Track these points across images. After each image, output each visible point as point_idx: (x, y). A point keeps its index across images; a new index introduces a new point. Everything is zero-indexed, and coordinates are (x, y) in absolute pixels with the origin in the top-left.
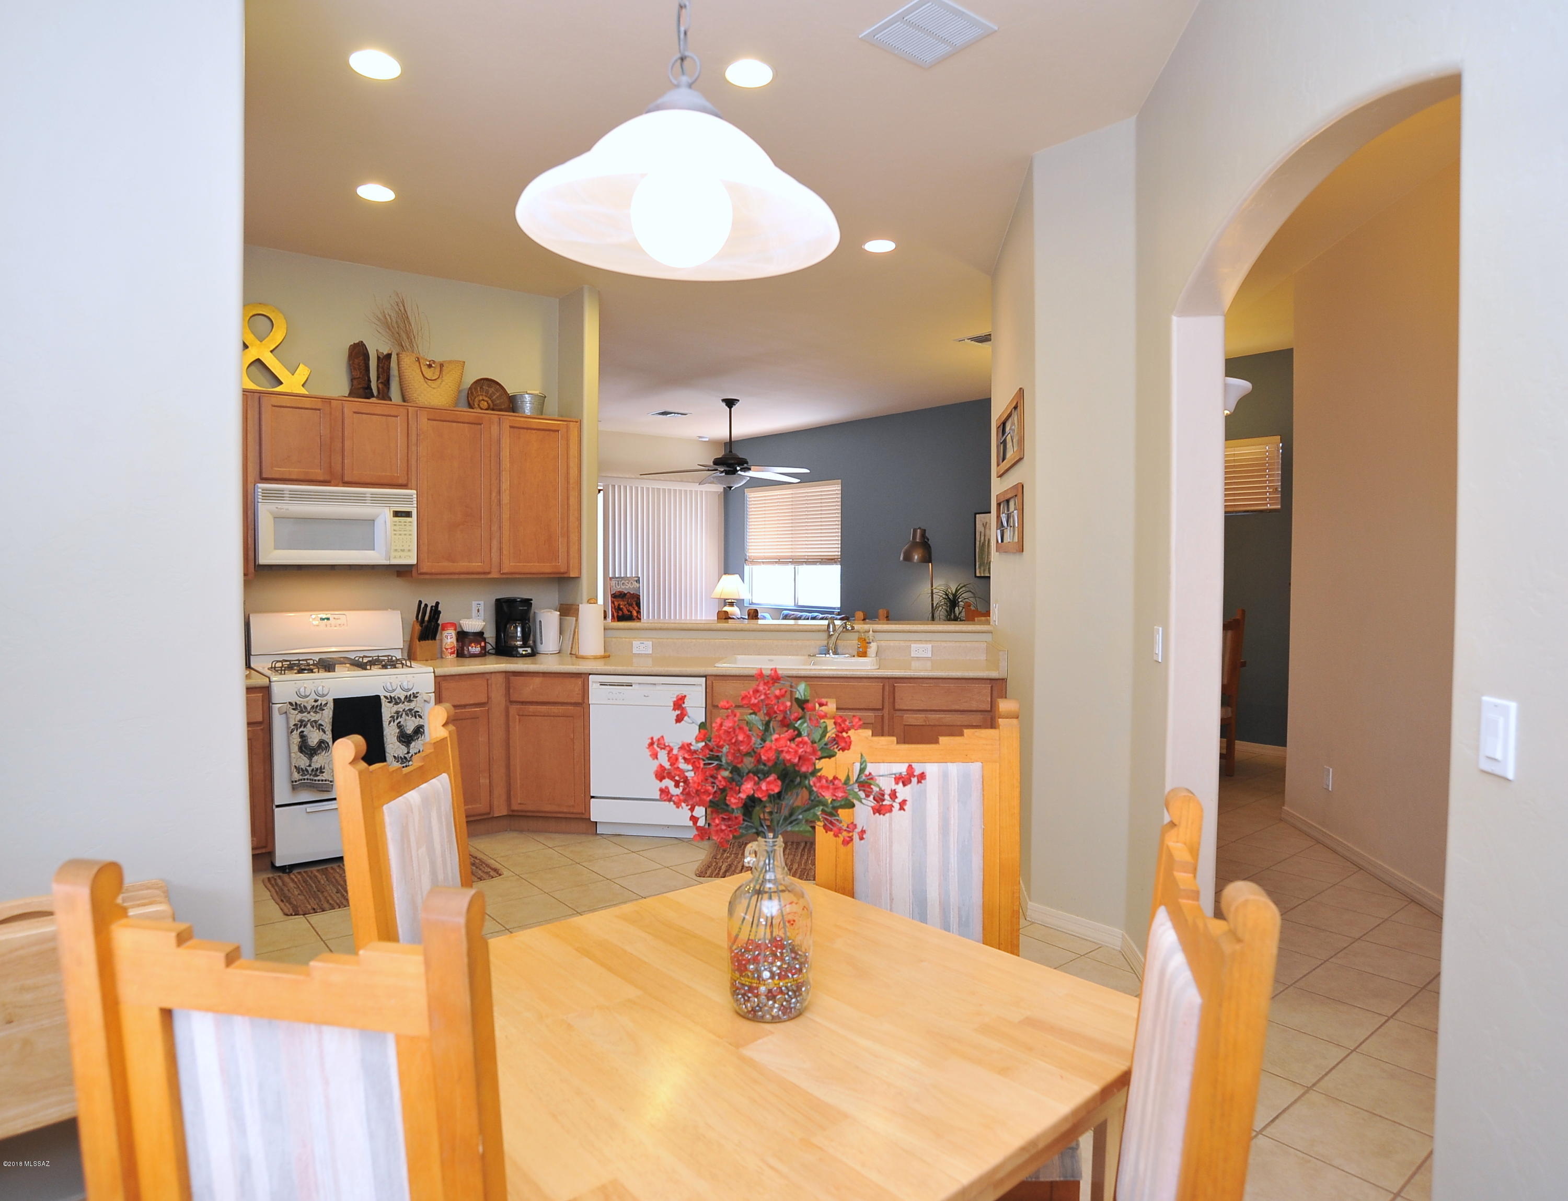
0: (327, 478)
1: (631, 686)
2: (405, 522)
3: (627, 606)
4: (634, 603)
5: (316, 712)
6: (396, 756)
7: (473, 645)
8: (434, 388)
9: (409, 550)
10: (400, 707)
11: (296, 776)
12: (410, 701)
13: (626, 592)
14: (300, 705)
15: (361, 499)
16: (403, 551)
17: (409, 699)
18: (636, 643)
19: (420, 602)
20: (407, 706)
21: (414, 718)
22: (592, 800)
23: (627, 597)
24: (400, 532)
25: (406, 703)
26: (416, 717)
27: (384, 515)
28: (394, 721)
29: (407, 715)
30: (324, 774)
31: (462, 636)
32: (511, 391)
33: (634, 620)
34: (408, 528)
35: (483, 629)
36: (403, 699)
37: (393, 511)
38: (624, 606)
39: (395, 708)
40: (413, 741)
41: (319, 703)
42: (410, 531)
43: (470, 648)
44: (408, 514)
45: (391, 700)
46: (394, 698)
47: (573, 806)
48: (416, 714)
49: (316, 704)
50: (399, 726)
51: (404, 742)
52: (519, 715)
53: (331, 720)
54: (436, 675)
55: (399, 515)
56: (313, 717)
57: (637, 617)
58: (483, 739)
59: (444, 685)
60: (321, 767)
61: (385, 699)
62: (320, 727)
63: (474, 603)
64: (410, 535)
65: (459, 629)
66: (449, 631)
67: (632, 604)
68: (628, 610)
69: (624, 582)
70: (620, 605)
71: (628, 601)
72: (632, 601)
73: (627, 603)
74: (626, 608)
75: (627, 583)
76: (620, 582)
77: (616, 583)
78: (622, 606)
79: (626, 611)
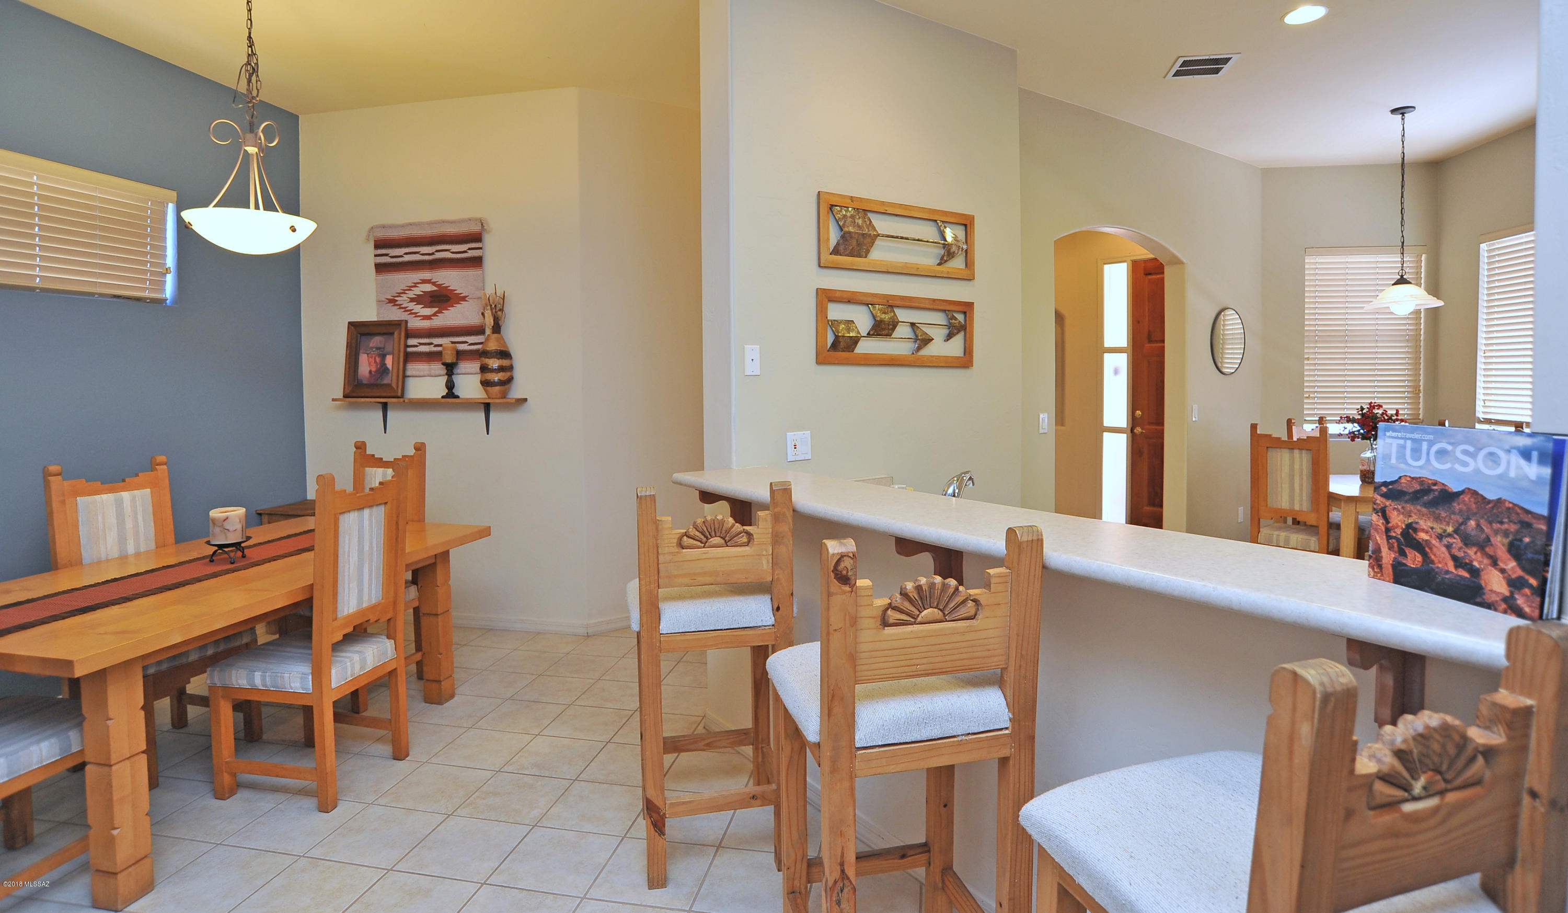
3: (1457, 542)
4: (1499, 544)
13: (1455, 487)
23: (1456, 506)
38: (1440, 537)
67: (1488, 540)
68: (1455, 558)
69: (1449, 448)
70: (1416, 530)
71: (1464, 523)
72: (1487, 530)
73: (1456, 531)
74: (1449, 547)
75: (1465, 452)
76: (1425, 446)
77: (1404, 447)
78: (1423, 536)
79: (1443, 556)
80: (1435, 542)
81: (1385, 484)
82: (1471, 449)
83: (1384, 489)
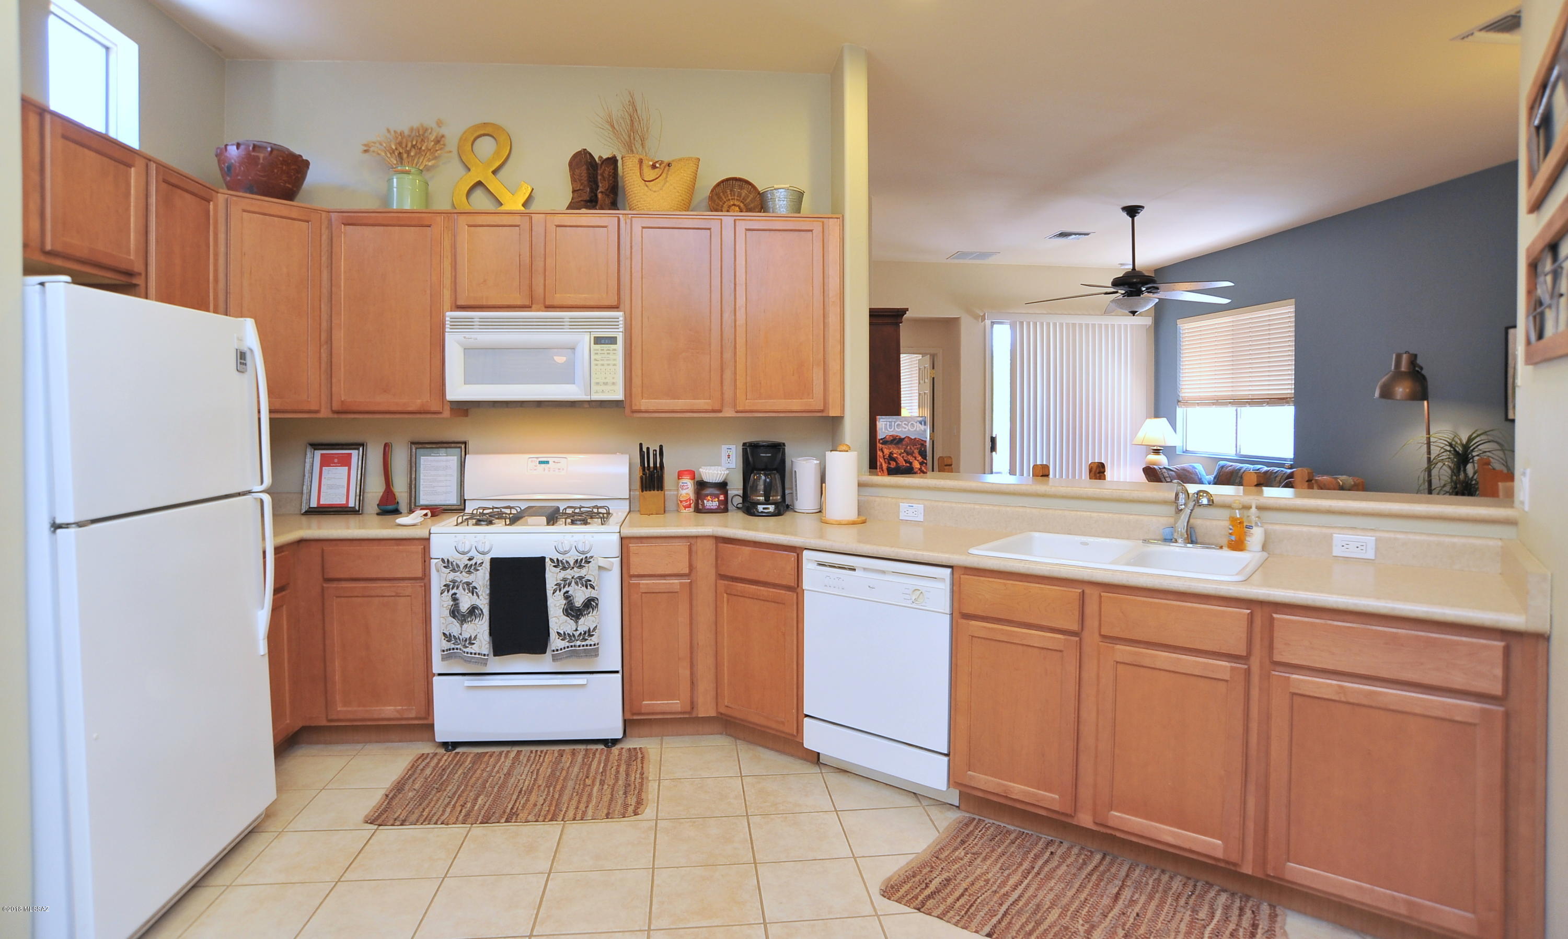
0: (527, 303)
1: (854, 570)
2: (609, 350)
3: (905, 455)
4: (916, 451)
5: (469, 572)
6: (562, 631)
7: (709, 498)
8: (655, 192)
9: (613, 384)
10: (568, 574)
11: (446, 645)
12: (581, 567)
13: (903, 437)
14: (451, 562)
15: (558, 325)
16: (606, 384)
17: (579, 564)
18: (903, 506)
19: (641, 445)
20: (577, 572)
21: (584, 588)
22: (806, 719)
23: (901, 442)
24: (602, 362)
25: (575, 569)
26: (587, 588)
27: (584, 340)
28: (560, 590)
29: (577, 583)
30: (473, 646)
31: (701, 486)
32: (760, 189)
33: (915, 473)
34: (611, 356)
35: (725, 479)
36: (572, 564)
37: (595, 337)
38: (900, 455)
39: (563, 574)
40: (582, 615)
41: (473, 562)
42: (615, 360)
43: (705, 501)
44: (613, 340)
45: (557, 563)
46: (561, 561)
47: (783, 723)
48: (587, 584)
49: (471, 563)
50: (567, 597)
51: (573, 616)
52: (727, 594)
53: (488, 583)
54: (622, 535)
55: (603, 341)
56: (464, 577)
57: (920, 469)
58: (683, 616)
59: (633, 547)
60: (471, 637)
61: (550, 562)
62: (473, 590)
63: (724, 447)
64: (614, 365)
65: (697, 479)
66: (684, 481)
67: (913, 452)
68: (905, 460)
69: (900, 423)
70: (893, 454)
71: (907, 448)
72: (913, 448)
73: (905, 451)
74: (903, 457)
75: (905, 424)
76: (893, 423)
77: (886, 424)
78: (895, 455)
79: (902, 462)
80: (899, 457)
81: (882, 439)
82: (906, 423)
83: (881, 441)
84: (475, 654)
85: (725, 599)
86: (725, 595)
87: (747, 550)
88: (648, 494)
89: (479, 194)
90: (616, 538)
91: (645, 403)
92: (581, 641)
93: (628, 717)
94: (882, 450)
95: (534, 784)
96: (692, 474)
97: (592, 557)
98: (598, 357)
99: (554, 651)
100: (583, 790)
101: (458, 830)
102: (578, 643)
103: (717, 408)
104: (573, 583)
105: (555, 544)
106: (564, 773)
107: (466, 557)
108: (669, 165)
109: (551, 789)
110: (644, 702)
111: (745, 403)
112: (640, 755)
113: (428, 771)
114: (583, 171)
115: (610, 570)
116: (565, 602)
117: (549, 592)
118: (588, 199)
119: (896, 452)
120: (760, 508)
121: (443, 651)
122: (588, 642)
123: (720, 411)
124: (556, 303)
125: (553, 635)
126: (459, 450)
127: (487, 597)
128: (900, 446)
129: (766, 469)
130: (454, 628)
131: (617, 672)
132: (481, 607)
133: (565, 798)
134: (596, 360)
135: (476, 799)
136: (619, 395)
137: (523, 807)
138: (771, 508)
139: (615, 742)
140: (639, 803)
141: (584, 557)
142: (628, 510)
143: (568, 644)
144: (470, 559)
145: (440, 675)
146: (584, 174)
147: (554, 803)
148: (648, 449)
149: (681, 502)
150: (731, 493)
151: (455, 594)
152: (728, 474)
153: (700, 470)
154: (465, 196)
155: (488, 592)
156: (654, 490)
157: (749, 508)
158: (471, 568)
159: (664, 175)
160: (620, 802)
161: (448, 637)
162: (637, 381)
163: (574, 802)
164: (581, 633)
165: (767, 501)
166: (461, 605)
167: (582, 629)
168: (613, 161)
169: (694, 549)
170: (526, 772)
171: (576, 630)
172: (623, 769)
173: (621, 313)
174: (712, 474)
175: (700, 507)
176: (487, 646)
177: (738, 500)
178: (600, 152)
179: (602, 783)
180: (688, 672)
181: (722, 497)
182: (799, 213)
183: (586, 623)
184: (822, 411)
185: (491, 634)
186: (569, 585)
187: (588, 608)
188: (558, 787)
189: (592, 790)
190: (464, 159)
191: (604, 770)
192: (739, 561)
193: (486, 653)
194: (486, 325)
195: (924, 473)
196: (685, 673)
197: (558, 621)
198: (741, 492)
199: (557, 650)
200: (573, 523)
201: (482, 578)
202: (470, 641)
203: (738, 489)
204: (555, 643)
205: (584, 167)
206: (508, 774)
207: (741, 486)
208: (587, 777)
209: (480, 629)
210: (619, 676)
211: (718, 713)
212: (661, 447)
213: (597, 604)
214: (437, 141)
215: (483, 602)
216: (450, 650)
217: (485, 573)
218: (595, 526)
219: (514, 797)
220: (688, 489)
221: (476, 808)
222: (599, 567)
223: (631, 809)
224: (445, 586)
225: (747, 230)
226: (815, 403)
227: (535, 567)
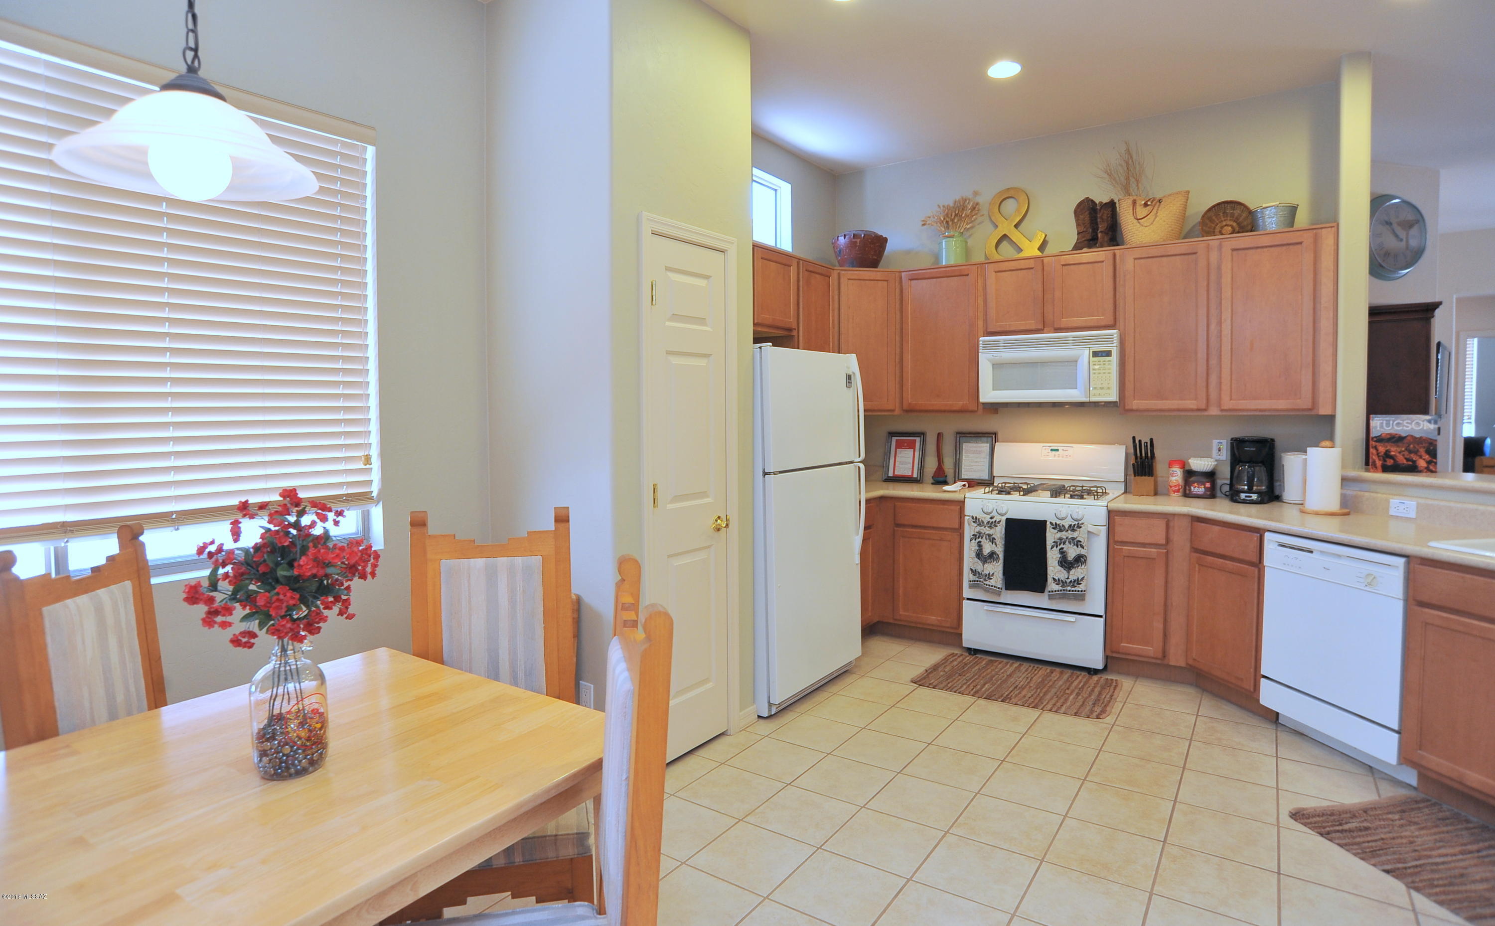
0: (1040, 326)
1: (1312, 552)
2: (1104, 361)
3: (1406, 453)
4: (1422, 451)
5: (990, 527)
6: (1057, 578)
7: (1196, 484)
8: (1145, 228)
9: (1109, 388)
10: (1064, 535)
11: (972, 577)
12: (1073, 530)
13: (1404, 435)
14: (979, 520)
15: (1064, 342)
16: (1102, 388)
17: (1072, 528)
18: (1394, 502)
19: (1134, 438)
20: (1070, 534)
21: (1075, 547)
22: (1262, 680)
23: (1405, 441)
24: (1099, 371)
25: (1069, 532)
26: (1078, 547)
27: (1085, 354)
28: (1057, 547)
29: (1070, 543)
30: (991, 581)
31: (1189, 474)
32: (1252, 207)
33: (1420, 472)
34: (1107, 366)
35: (1214, 469)
36: (1067, 527)
37: (1093, 352)
38: (1400, 453)
39: (1059, 535)
40: (1073, 567)
41: (994, 521)
42: (1110, 369)
43: (1192, 488)
44: (1108, 354)
45: (1056, 526)
46: (1059, 525)
47: (1242, 680)
48: (1078, 544)
49: (992, 521)
50: (1062, 552)
51: (1066, 568)
52: (1199, 565)
53: (1004, 537)
54: (1109, 508)
55: (1100, 354)
56: (988, 531)
57: (1427, 469)
58: (1159, 581)
59: (1118, 519)
60: (989, 574)
61: (1050, 525)
62: (993, 541)
63: (1216, 442)
64: (1109, 373)
65: (1187, 468)
66: (1174, 469)
67: (1418, 451)
68: (1406, 459)
69: (1401, 422)
70: (1390, 452)
71: (1409, 446)
72: (1417, 447)
73: (1406, 449)
74: (1403, 455)
75: (1407, 423)
76: (1391, 422)
77: (1382, 423)
78: (1393, 453)
79: (1401, 460)
80: (1398, 455)
81: (1376, 437)
82: (1409, 421)
83: (1375, 439)
84: (992, 586)
85: (1197, 569)
86: (1197, 566)
87: (1216, 528)
88: (1139, 478)
89: (1005, 244)
90: (1103, 512)
91: (1136, 404)
92: (1072, 587)
93: (1109, 653)
94: (1376, 448)
95: (1027, 685)
96: (1183, 464)
97: (1083, 524)
98: (1097, 367)
99: (1049, 592)
100: (1062, 696)
101: (969, 699)
102: (1069, 588)
103: (1204, 407)
104: (1067, 543)
105: (1055, 512)
106: (1051, 683)
107: (989, 516)
108: (1160, 201)
109: (1039, 690)
110: (1122, 644)
111: (1227, 404)
112: (1114, 684)
113: (955, 663)
114: (1086, 217)
115: (1098, 535)
116: (1060, 556)
117: (1049, 547)
118: (1090, 238)
119: (1394, 450)
120: (1243, 496)
121: (970, 581)
122: (1076, 589)
123: (1205, 410)
124: (1063, 326)
125: (1050, 580)
126: (990, 439)
127: (1003, 546)
128: (1400, 444)
129: (1252, 461)
130: (979, 567)
131: (1101, 616)
132: (998, 553)
133: (1048, 697)
134: (1094, 370)
135: (984, 684)
136: (1113, 397)
137: (1016, 696)
138: (1254, 497)
139: (1096, 672)
140: (1103, 711)
141: (1077, 523)
142: (1123, 491)
143: (1061, 588)
144: (991, 518)
145: (968, 599)
146: (1087, 219)
147: (1038, 699)
148: (1140, 441)
149: (1171, 487)
150: (1219, 482)
151: (980, 542)
152: (1216, 465)
153: (1190, 461)
154: (994, 248)
155: (1003, 543)
156: (1145, 476)
157: (1233, 496)
158: (992, 524)
159: (1155, 211)
160: (1088, 708)
161: (974, 572)
162: (1129, 386)
163: (1053, 702)
164: (1071, 581)
165: (1250, 490)
166: (984, 550)
167: (1072, 578)
168: (1112, 205)
169: (1171, 524)
170: (1023, 676)
171: (1068, 578)
172: (1097, 690)
173: (1115, 331)
174: (1199, 464)
175: (1188, 492)
176: (1001, 582)
177: (1226, 488)
178: (1101, 197)
179: (1078, 694)
180: (1161, 626)
181: (1208, 485)
182: (1292, 226)
183: (1075, 574)
184: (1310, 410)
185: (1004, 573)
186: (1064, 543)
187: (1078, 562)
188: (1044, 690)
189: (1069, 697)
190: (993, 218)
191: (1083, 687)
192: (1210, 537)
193: (1000, 587)
194: (1009, 345)
195: (1432, 471)
196: (1158, 625)
197: (1054, 569)
198: (1228, 482)
199: (1052, 592)
200: (1072, 497)
201: (999, 532)
202: (989, 577)
203: (1226, 479)
204: (1052, 586)
205: (1087, 213)
206: (1010, 676)
207: (1229, 476)
208: (1068, 689)
209: (996, 569)
210: (1102, 620)
211: (1187, 664)
212: (1152, 440)
213: (1085, 560)
214: (973, 209)
215: (1000, 550)
216: (975, 581)
217: (1002, 529)
218: (1089, 501)
219: (1011, 689)
220: (1177, 476)
221: (984, 689)
222: (1088, 532)
223: (1095, 714)
224: (973, 535)
225: (1233, 250)
226: (1304, 402)
227: (1038, 527)
